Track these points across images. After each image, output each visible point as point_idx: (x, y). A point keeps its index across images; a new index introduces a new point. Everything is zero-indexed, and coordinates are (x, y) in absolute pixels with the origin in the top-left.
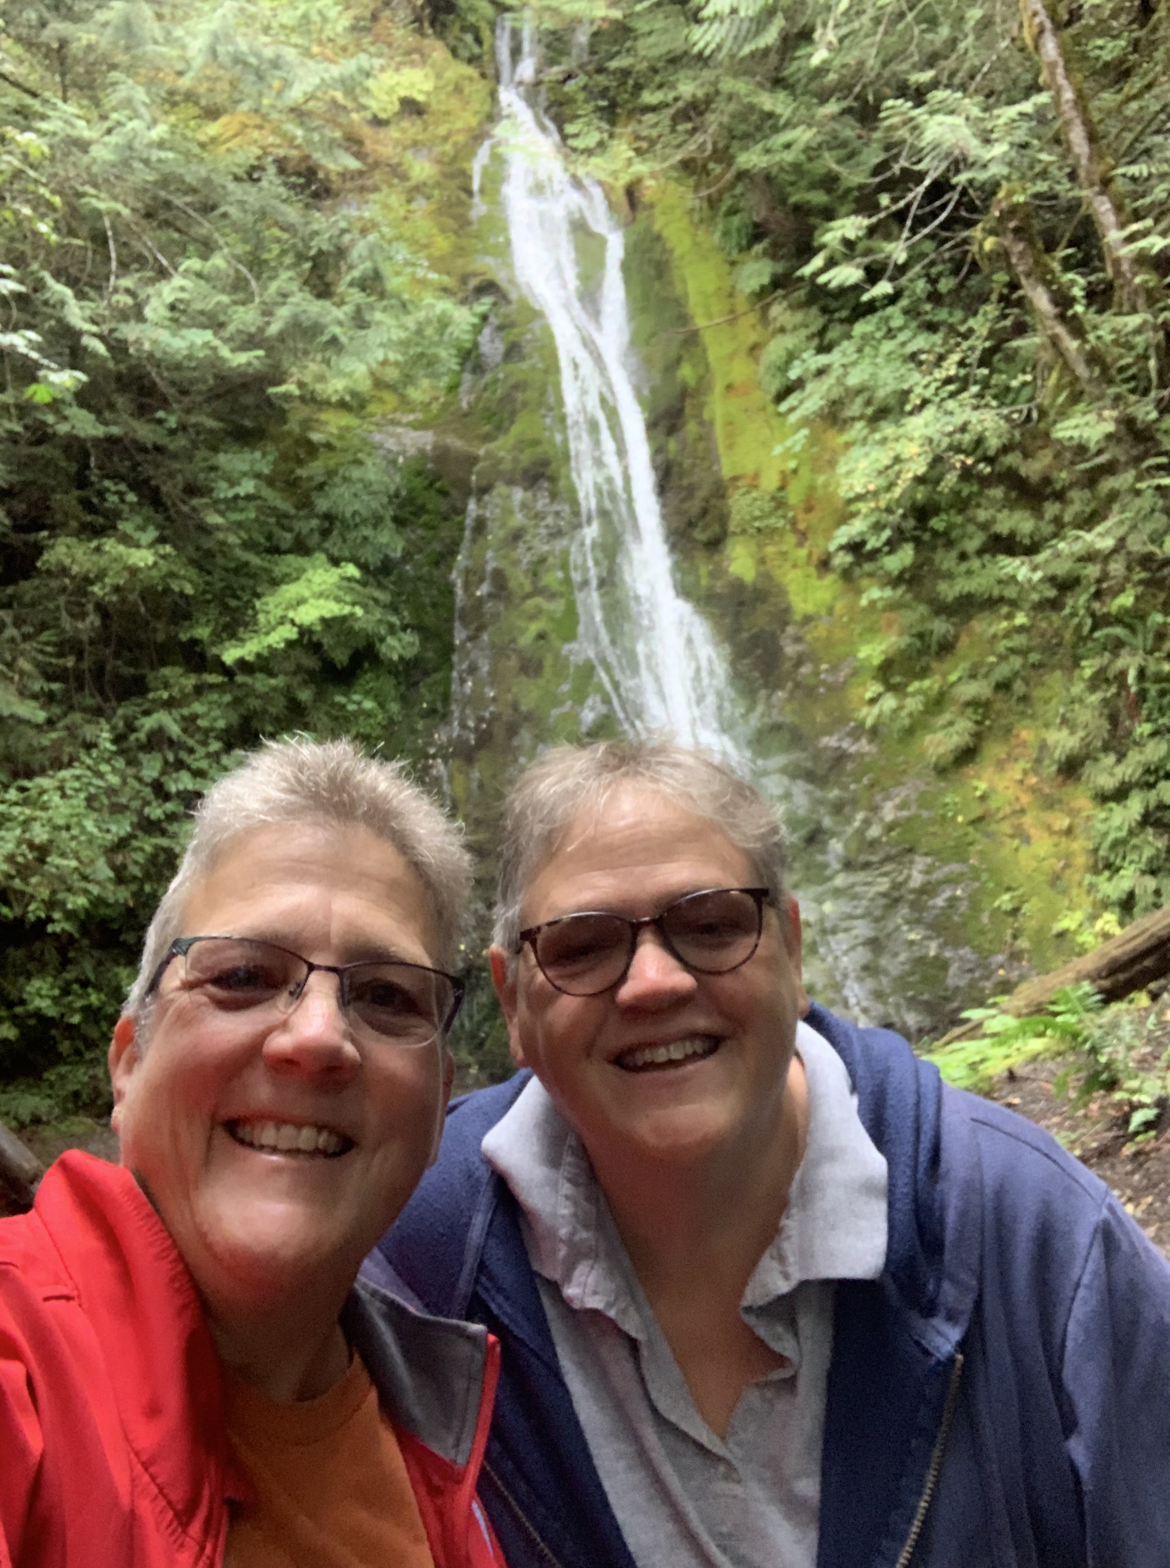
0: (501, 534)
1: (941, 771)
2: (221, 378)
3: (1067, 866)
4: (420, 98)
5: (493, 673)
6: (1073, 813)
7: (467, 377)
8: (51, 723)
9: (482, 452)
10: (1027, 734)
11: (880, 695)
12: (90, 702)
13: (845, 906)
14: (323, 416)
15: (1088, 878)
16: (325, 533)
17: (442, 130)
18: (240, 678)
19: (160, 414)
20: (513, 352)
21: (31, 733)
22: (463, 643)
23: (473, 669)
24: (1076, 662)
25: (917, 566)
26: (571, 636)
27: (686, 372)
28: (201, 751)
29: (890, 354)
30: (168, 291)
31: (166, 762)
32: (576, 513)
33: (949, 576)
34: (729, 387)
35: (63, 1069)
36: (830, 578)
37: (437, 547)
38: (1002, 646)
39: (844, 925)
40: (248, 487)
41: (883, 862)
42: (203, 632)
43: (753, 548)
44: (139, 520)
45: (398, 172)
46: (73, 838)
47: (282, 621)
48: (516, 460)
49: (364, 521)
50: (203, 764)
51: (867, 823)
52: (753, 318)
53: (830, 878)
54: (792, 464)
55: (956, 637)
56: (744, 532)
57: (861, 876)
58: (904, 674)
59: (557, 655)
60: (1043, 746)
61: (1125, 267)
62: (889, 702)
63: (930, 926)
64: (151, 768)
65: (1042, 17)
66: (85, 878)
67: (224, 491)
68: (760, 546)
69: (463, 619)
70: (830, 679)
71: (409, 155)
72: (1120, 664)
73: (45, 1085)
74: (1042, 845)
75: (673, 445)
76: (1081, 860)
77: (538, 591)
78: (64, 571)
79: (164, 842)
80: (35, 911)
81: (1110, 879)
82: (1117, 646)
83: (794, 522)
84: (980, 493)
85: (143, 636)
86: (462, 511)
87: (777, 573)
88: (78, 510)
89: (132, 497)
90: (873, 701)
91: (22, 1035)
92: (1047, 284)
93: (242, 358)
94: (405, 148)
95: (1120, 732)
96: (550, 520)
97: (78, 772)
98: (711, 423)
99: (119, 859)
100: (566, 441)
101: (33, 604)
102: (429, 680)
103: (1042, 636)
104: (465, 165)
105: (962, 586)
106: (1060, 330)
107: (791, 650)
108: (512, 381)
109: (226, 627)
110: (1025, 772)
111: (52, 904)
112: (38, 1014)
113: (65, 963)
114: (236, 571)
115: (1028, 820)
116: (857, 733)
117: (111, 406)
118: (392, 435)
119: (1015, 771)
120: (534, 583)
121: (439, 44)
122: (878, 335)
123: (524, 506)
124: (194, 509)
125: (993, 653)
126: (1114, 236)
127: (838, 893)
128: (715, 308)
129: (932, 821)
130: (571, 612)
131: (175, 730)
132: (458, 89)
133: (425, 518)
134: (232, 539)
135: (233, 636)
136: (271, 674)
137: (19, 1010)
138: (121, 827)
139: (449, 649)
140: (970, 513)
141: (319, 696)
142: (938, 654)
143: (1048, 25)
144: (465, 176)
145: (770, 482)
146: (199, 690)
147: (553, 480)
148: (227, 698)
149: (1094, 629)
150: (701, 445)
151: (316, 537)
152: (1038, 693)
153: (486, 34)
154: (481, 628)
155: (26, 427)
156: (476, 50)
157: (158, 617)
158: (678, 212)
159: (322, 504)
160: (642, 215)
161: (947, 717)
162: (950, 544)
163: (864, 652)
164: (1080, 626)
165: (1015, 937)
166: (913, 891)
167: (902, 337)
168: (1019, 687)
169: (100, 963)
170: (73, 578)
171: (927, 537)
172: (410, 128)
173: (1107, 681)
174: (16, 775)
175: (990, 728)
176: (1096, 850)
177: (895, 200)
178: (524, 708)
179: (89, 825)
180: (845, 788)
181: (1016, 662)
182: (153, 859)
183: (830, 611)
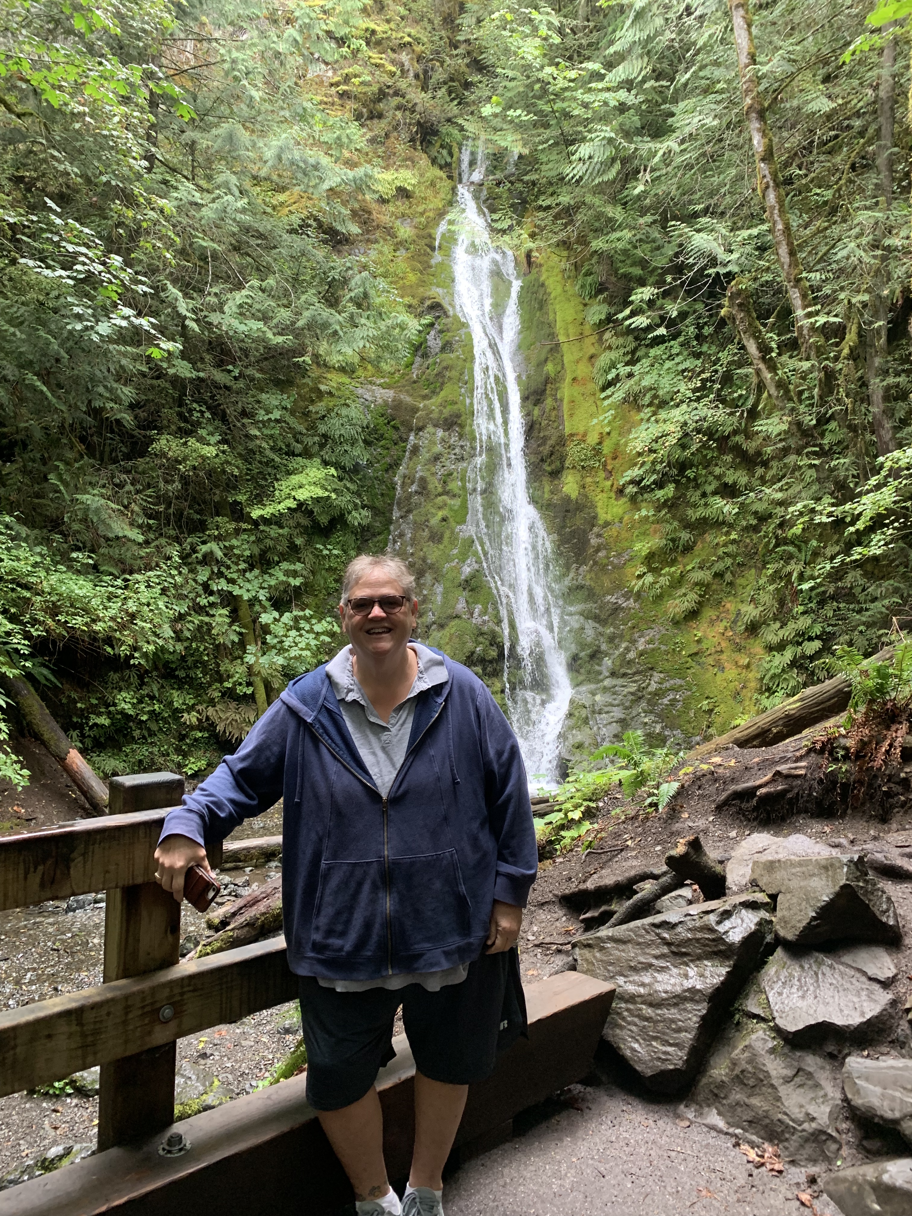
0: (427, 456)
1: (676, 623)
2: (268, 348)
3: (744, 687)
4: (409, 188)
5: (413, 539)
6: (751, 655)
7: (418, 359)
8: (147, 542)
9: (421, 405)
10: (730, 605)
11: (644, 574)
12: (172, 532)
13: (608, 698)
14: (329, 376)
15: (756, 696)
16: (322, 446)
17: (420, 209)
18: (261, 528)
19: (230, 367)
20: (446, 347)
21: (135, 548)
22: (397, 520)
23: (401, 535)
24: (765, 564)
25: (676, 498)
26: (463, 522)
27: (550, 368)
28: (234, 568)
29: (669, 369)
30: (239, 297)
31: (213, 572)
32: (474, 448)
33: (695, 506)
34: (574, 379)
35: (135, 746)
36: (624, 500)
37: (388, 460)
38: (720, 552)
39: (606, 709)
40: (276, 414)
41: (634, 674)
42: (241, 498)
43: (579, 478)
44: (211, 429)
45: (390, 232)
46: (151, 610)
47: (289, 496)
48: (441, 412)
49: (346, 441)
50: (235, 576)
51: (628, 650)
52: (594, 339)
53: (602, 681)
54: (607, 430)
55: (695, 543)
56: (574, 467)
57: (620, 681)
58: (661, 563)
59: (452, 532)
60: (738, 614)
61: (805, 332)
62: (649, 578)
63: (658, 715)
64: (203, 575)
65: (768, 178)
66: (157, 636)
67: (262, 416)
68: (583, 477)
69: (399, 504)
70: (616, 561)
71: (398, 223)
72: (789, 568)
73: (122, 755)
74: (731, 673)
75: (536, 412)
76: (753, 685)
77: (446, 493)
78: (164, 455)
79: (207, 619)
80: (124, 650)
81: (768, 698)
82: (788, 558)
83: (605, 465)
84: (718, 458)
85: (208, 497)
86: (406, 440)
87: (591, 495)
88: (176, 419)
89: (208, 415)
90: (640, 577)
91: (112, 724)
92: (756, 338)
93: (280, 339)
94: (397, 218)
95: (785, 610)
96: (457, 451)
97: (159, 573)
98: (562, 400)
99: (179, 626)
100: (472, 404)
101: (144, 473)
102: (375, 540)
103: (746, 547)
104: (432, 231)
105: (701, 512)
106: (762, 366)
107: (594, 541)
108: (444, 364)
109: (257, 495)
110: (726, 629)
111: (135, 648)
112: (122, 712)
113: (142, 684)
114: (267, 464)
115: (724, 657)
116: (627, 596)
117: (202, 359)
118: (369, 391)
119: (720, 627)
120: (444, 487)
121: (424, 156)
122: (664, 357)
123: (443, 440)
124: (243, 425)
125: (714, 555)
126: (800, 313)
127: (605, 689)
128: (571, 331)
129: (667, 653)
130: (464, 507)
131: (219, 554)
132: (433, 184)
133: (383, 443)
134: (264, 445)
135: (260, 502)
136: (281, 527)
137: (112, 709)
138: (182, 608)
139: (390, 522)
140: (710, 469)
141: (309, 543)
142: (683, 552)
143: (771, 184)
144: (431, 237)
145: (593, 439)
146: (237, 532)
147: (462, 426)
148: (253, 538)
149: (777, 545)
150: (554, 413)
151: (317, 448)
152: (740, 581)
153: (455, 150)
154: (409, 511)
155: (150, 369)
156: (449, 160)
157: (217, 487)
158: (556, 271)
159: (322, 428)
160: (534, 271)
161: (683, 590)
162: (697, 486)
163: (637, 546)
164: (769, 542)
165: (709, 727)
166: (650, 694)
167: (677, 360)
168: (728, 577)
169: (163, 687)
170: (168, 460)
171: (684, 480)
172: (401, 206)
173: (781, 577)
174: (124, 572)
175: (708, 600)
176: (762, 679)
177: (674, 279)
178: (429, 561)
179: (161, 604)
180: (617, 627)
181: (729, 561)
182: (199, 628)
183: (621, 521)
